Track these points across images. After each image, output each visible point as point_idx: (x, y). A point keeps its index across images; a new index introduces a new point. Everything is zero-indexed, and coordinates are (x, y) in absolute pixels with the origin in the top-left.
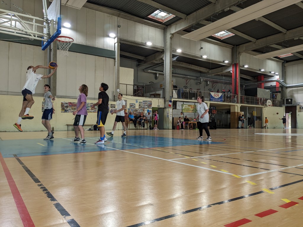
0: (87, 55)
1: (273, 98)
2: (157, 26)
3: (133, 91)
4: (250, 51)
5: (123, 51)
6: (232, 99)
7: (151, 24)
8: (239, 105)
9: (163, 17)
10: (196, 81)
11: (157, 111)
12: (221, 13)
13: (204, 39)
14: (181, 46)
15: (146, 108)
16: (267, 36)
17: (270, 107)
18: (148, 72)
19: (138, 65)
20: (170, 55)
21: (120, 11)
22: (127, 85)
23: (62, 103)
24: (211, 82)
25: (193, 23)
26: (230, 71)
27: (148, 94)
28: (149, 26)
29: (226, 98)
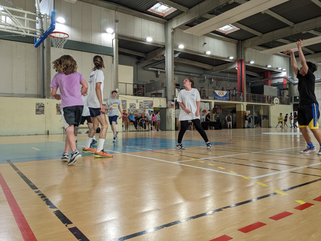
0: (83, 52)
1: (280, 95)
2: (157, 20)
3: (132, 90)
4: (256, 47)
5: (121, 48)
6: (238, 97)
7: (151, 19)
8: (245, 104)
9: (163, 11)
10: (199, 79)
11: (159, 111)
12: (226, 5)
13: (208, 33)
14: (182, 41)
15: (147, 108)
16: (274, 30)
17: (277, 105)
18: (149, 70)
19: (138, 63)
20: (172, 51)
21: (117, 5)
22: (127, 84)
23: (57, 104)
24: (216, 79)
25: (195, 17)
26: (235, 68)
27: (149, 94)
28: (149, 20)
29: (231, 96)
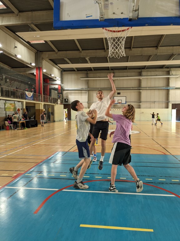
1: (58, 97)
8: (43, 103)
16: (67, 51)
17: (59, 105)
24: (11, 79)
